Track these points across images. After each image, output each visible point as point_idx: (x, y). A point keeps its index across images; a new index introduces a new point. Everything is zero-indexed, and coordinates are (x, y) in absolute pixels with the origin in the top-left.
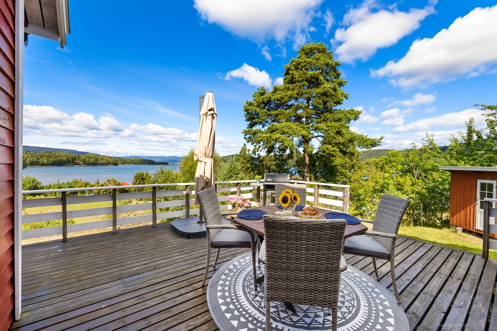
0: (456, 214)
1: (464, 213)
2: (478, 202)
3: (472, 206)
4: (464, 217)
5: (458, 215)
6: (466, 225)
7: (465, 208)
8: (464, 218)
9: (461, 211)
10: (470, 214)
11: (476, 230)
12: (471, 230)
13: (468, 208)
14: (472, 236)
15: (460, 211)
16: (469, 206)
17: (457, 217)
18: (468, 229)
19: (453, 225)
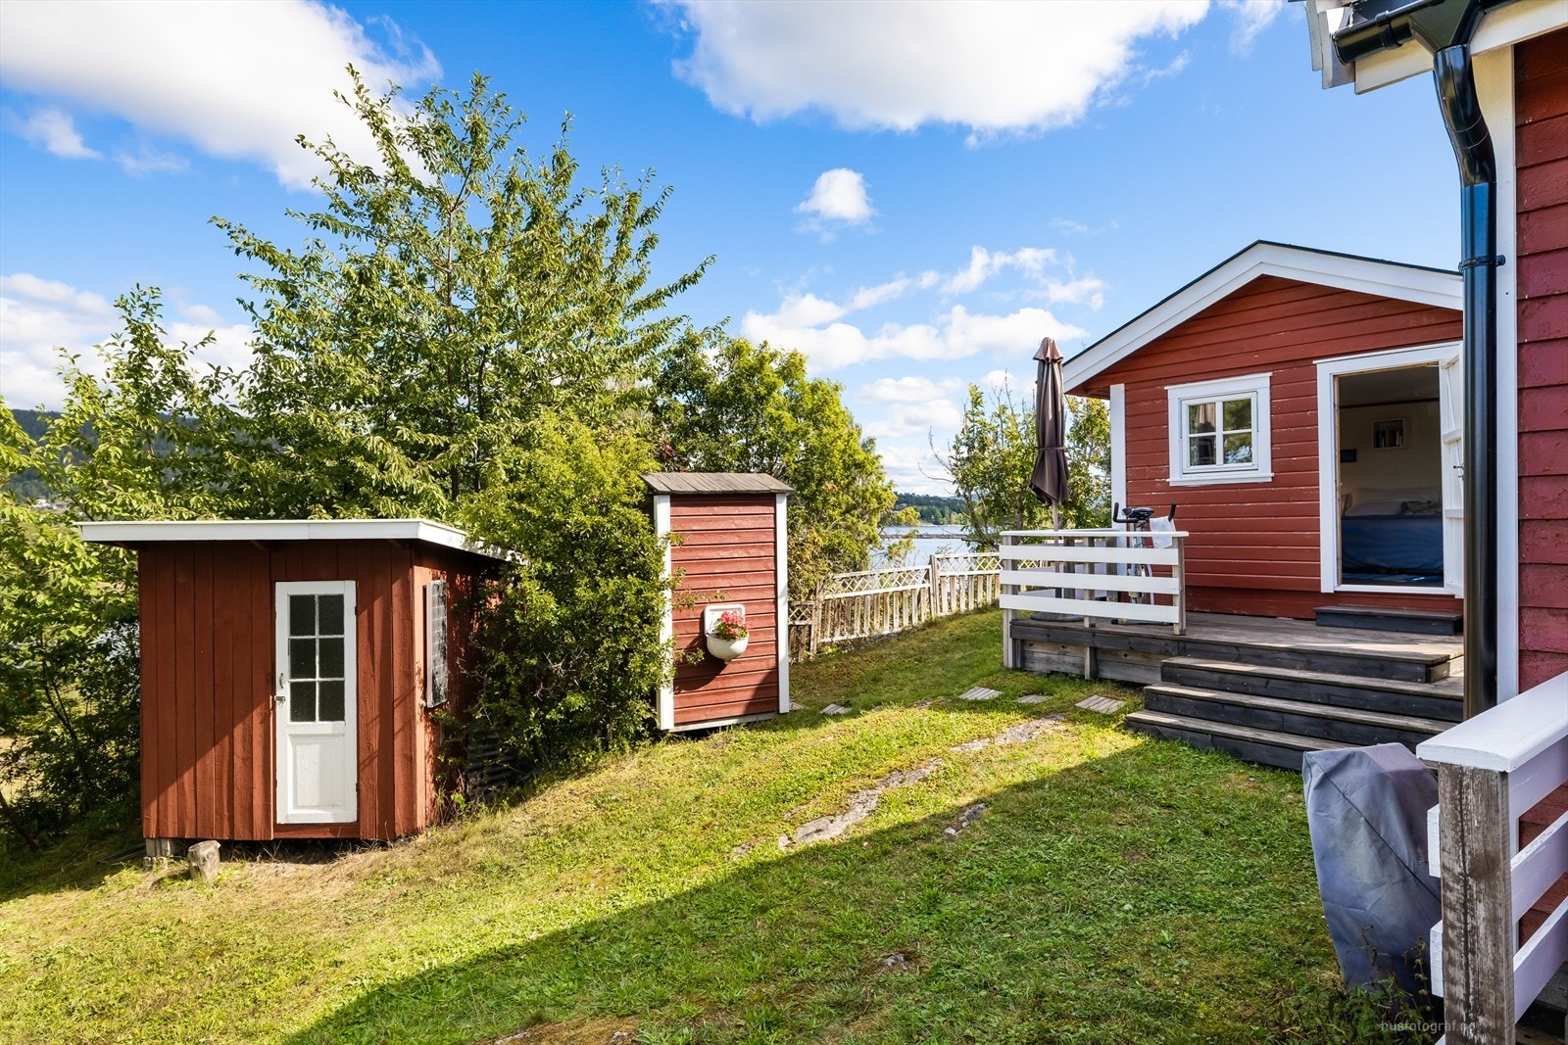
0: (178, 775)
1: (220, 760)
2: (284, 691)
3: (256, 716)
4: (220, 778)
5: (187, 777)
6: (231, 818)
7: (220, 731)
8: (219, 787)
9: (204, 753)
10: (249, 760)
11: (279, 828)
12: (258, 836)
13: (238, 731)
14: (264, 865)
15: (198, 754)
16: (242, 719)
17: (181, 788)
18: (241, 834)
19: (159, 838)
